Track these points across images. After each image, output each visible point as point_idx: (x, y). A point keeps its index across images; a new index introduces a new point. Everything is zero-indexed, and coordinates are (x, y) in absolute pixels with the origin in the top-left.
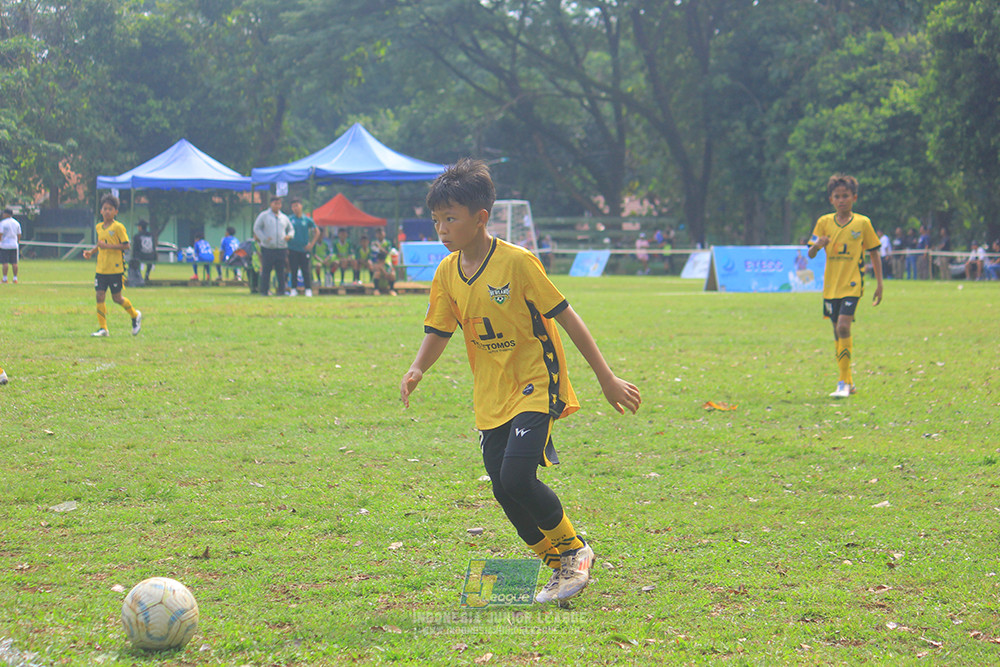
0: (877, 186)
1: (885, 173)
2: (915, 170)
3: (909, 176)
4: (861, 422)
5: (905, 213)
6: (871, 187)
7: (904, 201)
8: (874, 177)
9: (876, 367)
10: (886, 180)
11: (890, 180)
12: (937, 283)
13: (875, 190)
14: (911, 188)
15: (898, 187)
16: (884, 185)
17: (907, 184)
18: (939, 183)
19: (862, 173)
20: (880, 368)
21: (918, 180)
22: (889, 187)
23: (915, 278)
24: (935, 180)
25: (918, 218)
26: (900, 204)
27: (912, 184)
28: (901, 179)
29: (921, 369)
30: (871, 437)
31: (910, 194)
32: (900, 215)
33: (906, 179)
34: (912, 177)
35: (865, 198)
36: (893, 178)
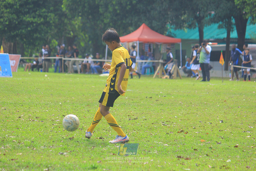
0: (35, 22)
1: (40, 16)
2: (55, 15)
3: (52, 18)
4: (26, 146)
5: (50, 37)
6: (32, 23)
7: (49, 31)
8: (34, 18)
9: (34, 118)
10: (40, 20)
11: (42, 20)
12: (66, 75)
13: (35, 25)
14: (53, 24)
15: (46, 23)
16: (39, 22)
17: (51, 22)
18: (68, 22)
19: (28, 15)
20: (37, 118)
21: (57, 20)
22: (42, 23)
23: (55, 71)
24: (66, 21)
25: (57, 40)
26: (47, 32)
27: (53, 22)
28: (48, 19)
29: (58, 119)
30: (31, 154)
31: (53, 27)
32: (47, 38)
33: (51, 19)
34: (54, 18)
35: (29, 29)
36: (44, 18)
